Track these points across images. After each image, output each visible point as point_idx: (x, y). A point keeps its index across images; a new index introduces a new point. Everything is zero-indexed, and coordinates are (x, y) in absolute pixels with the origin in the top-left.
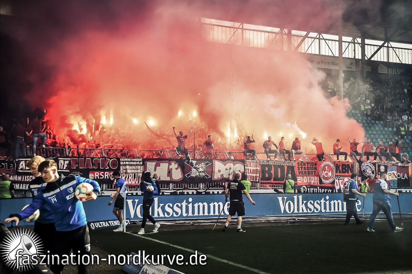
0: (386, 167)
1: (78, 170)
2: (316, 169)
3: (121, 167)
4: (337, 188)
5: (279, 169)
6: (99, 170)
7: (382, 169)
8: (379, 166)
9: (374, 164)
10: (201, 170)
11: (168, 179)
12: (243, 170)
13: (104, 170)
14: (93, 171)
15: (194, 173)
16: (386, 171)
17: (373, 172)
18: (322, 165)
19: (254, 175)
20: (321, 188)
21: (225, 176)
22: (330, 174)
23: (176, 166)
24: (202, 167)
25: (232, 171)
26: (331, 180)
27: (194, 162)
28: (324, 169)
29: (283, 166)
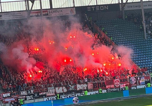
0: (140, 78)
1: (36, 93)
2: (113, 82)
3: (48, 90)
4: (121, 88)
5: (99, 84)
6: (42, 92)
7: (139, 78)
8: (137, 78)
9: (135, 77)
10: (73, 88)
11: (63, 92)
12: (87, 86)
13: (43, 92)
14: (41, 92)
15: (71, 89)
16: (140, 79)
17: (135, 80)
18: (115, 81)
19: (91, 87)
20: (115, 88)
21: (81, 89)
22: (118, 83)
23: (65, 88)
24: (73, 87)
25: (83, 87)
26: (119, 86)
27: (70, 86)
28: (116, 82)
29: (101, 83)
